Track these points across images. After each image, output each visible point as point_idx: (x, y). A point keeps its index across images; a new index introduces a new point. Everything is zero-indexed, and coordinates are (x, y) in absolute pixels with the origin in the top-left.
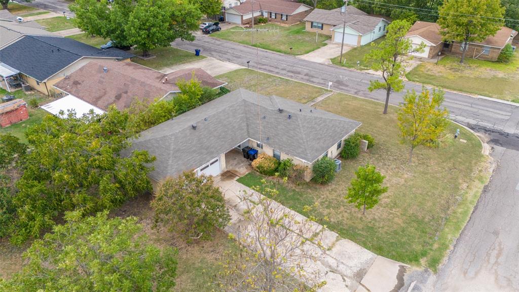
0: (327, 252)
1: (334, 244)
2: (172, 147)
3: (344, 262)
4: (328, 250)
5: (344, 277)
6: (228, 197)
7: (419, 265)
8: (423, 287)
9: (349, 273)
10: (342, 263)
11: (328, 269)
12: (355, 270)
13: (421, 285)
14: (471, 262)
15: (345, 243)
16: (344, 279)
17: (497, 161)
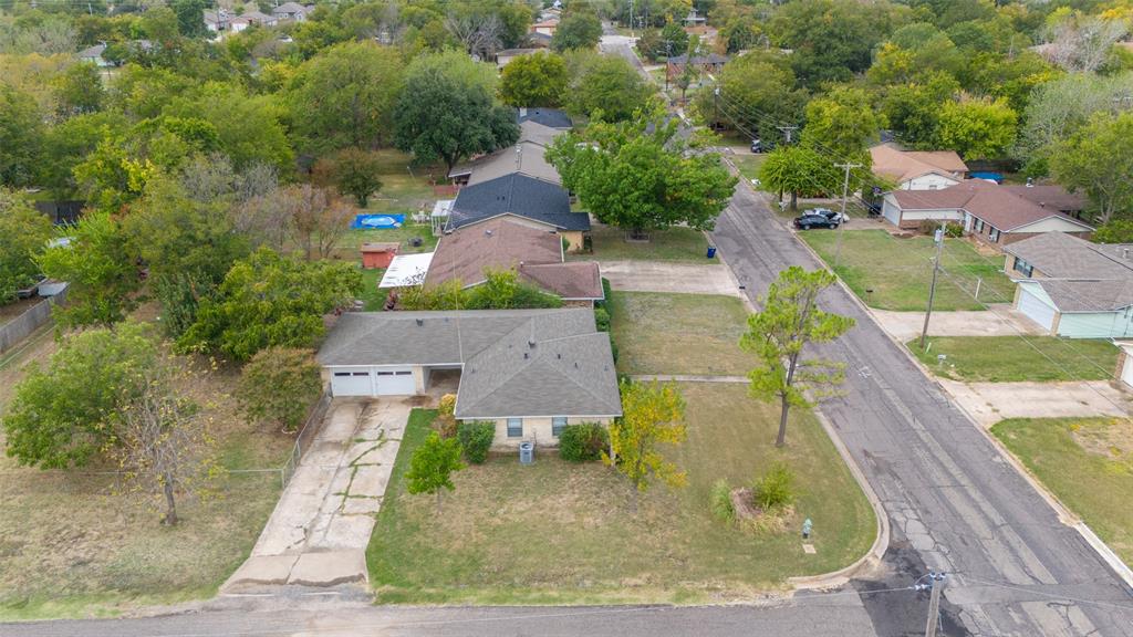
0: (337, 515)
1: (356, 514)
3: (329, 533)
4: (342, 514)
5: (302, 542)
6: (374, 419)
7: (376, 587)
8: (332, 601)
9: (314, 542)
10: (327, 532)
11: (308, 526)
12: (323, 543)
13: (336, 598)
15: (367, 522)
16: (299, 542)
17: (785, 604)
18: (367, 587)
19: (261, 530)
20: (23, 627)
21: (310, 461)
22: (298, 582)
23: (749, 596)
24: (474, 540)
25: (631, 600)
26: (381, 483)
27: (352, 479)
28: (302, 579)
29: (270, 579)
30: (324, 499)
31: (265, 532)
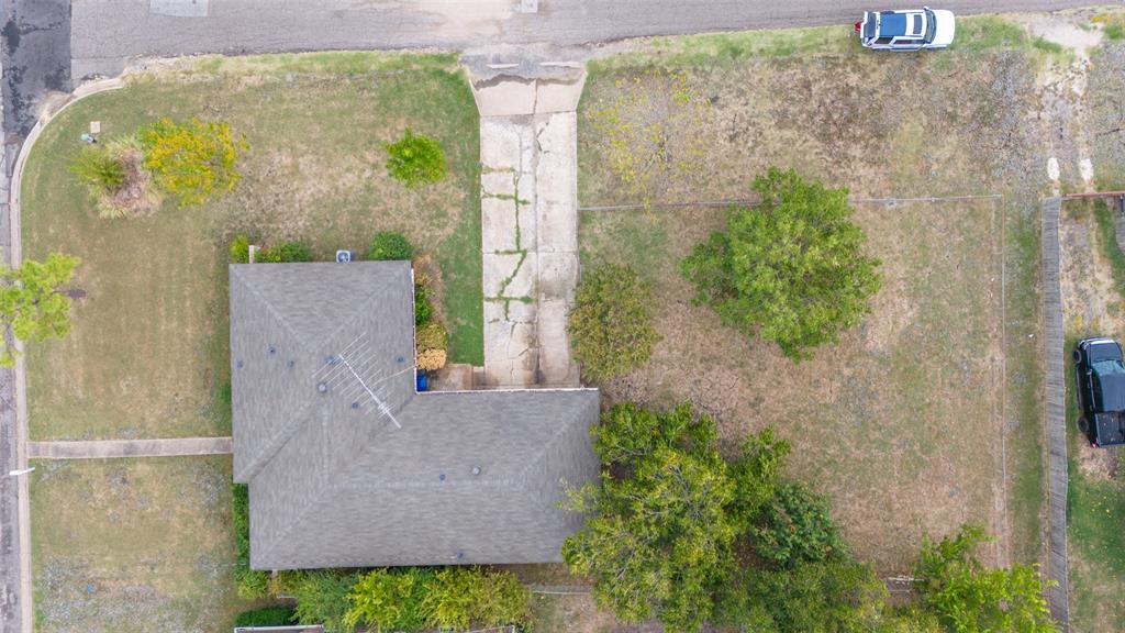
0: (518, 169)
1: (500, 171)
2: (539, 455)
3: (518, 144)
4: (513, 170)
5: (538, 132)
6: (523, 345)
7: (461, 72)
8: (492, 55)
9: (528, 132)
10: (520, 146)
11: (540, 154)
12: (519, 128)
13: (490, 59)
14: (416, 25)
15: (488, 159)
16: (541, 132)
17: (133, 61)
18: (471, 76)
19: (579, 147)
20: (717, 25)
21: (567, 260)
22: (528, 81)
23: (160, 68)
24: (388, 130)
25: (255, 61)
26: (487, 218)
27: (518, 227)
28: (523, 85)
29: (550, 85)
30: (536, 196)
31: (575, 144)
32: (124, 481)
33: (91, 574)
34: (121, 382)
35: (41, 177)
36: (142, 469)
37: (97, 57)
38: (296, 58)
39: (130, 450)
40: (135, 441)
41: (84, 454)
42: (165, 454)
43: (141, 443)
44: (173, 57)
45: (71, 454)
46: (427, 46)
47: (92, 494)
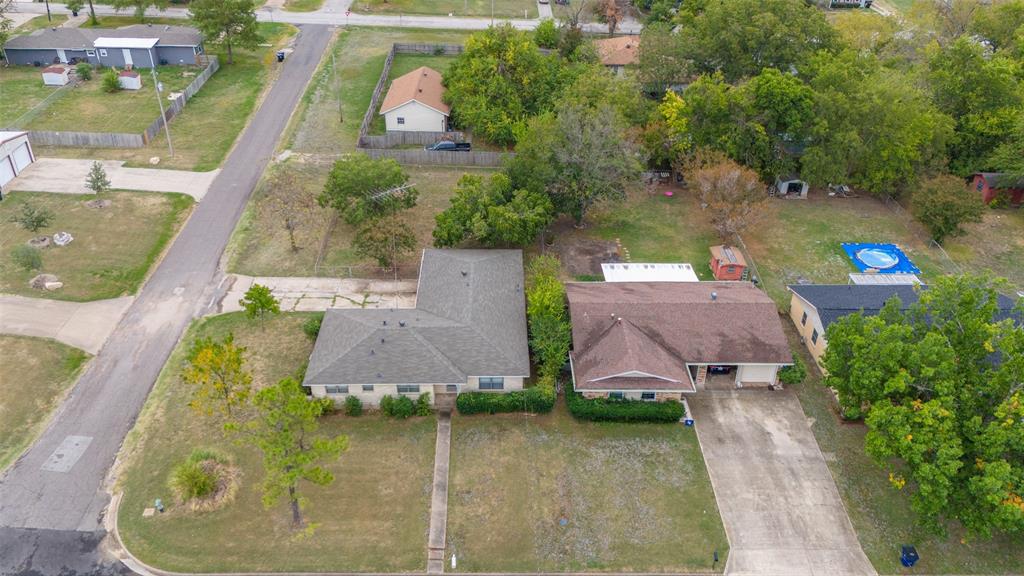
7: (206, 318)
8: (202, 306)
13: (204, 307)
14: (165, 334)
17: (103, 487)
18: (213, 314)
20: (228, 233)
27: (319, 298)
28: (228, 296)
29: (233, 286)
30: (302, 292)
32: (468, 492)
33: (550, 520)
34: (382, 494)
35: (177, 554)
36: (458, 479)
37: (87, 510)
38: (155, 391)
39: (441, 486)
40: (434, 484)
41: (443, 521)
42: (448, 465)
43: (437, 479)
44: (114, 461)
45: (442, 531)
46: (182, 332)
47: (478, 516)
